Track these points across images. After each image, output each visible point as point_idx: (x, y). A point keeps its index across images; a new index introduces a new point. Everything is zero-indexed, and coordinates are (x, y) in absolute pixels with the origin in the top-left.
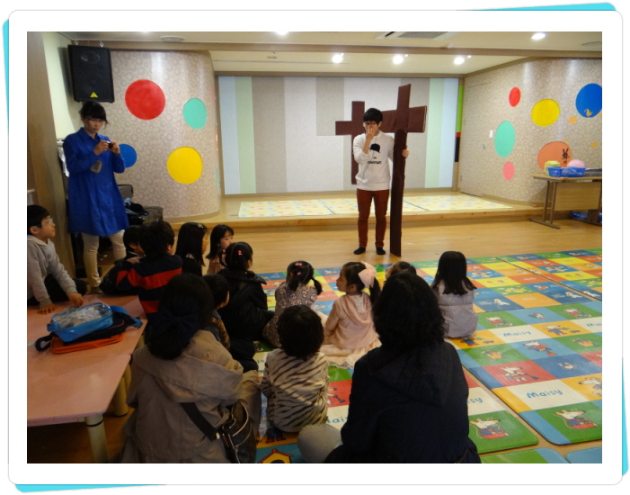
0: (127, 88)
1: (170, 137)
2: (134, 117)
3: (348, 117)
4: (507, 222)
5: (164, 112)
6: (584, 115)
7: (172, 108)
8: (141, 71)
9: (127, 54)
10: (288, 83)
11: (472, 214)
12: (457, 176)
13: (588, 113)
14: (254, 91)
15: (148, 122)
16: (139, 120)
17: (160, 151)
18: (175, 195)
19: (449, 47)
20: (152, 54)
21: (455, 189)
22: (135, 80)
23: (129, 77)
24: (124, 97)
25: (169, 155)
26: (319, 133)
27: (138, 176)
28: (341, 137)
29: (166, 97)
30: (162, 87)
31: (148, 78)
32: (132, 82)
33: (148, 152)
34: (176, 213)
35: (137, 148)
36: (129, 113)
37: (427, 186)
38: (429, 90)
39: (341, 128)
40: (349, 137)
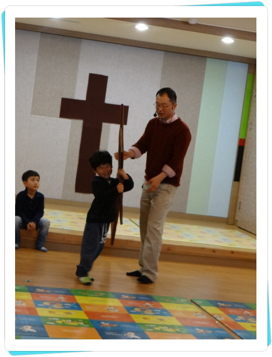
3: (81, 94)
26: (35, 112)
28: (68, 122)
37: (190, 210)
38: (203, 74)
39: (69, 108)
40: (79, 123)
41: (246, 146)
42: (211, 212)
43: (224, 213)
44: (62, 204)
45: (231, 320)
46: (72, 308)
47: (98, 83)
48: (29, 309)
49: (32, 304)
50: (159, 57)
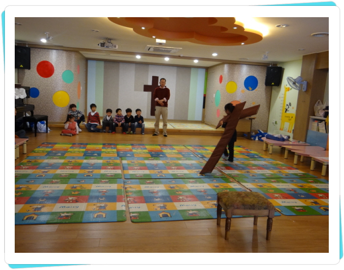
0: (38, 64)
1: (55, 86)
2: (40, 76)
3: (150, 83)
4: (211, 136)
5: (53, 75)
6: (248, 89)
7: (57, 74)
8: (45, 57)
9: (39, 50)
10: (121, 65)
11: (194, 131)
12: (204, 116)
13: (250, 89)
14: (105, 68)
15: (46, 79)
16: (42, 78)
17: (50, 92)
18: (55, 111)
19: (182, 56)
20: (50, 50)
21: (203, 122)
22: (42, 60)
23: (39, 59)
24: (36, 67)
25: (54, 94)
26: (136, 90)
27: (39, 102)
28: (146, 93)
29: (55, 69)
30: (53, 64)
31: (47, 60)
32: (40, 61)
33: (45, 92)
34: (55, 120)
35: (40, 89)
36: (38, 74)
37: (189, 119)
38: (190, 73)
39: (146, 88)
40: (150, 93)
41: (206, 96)
42: (196, 119)
43: (200, 119)
44: (148, 120)
45: (194, 150)
46: (144, 149)
47: (155, 79)
48: (130, 150)
49: (131, 149)
50: (175, 69)
